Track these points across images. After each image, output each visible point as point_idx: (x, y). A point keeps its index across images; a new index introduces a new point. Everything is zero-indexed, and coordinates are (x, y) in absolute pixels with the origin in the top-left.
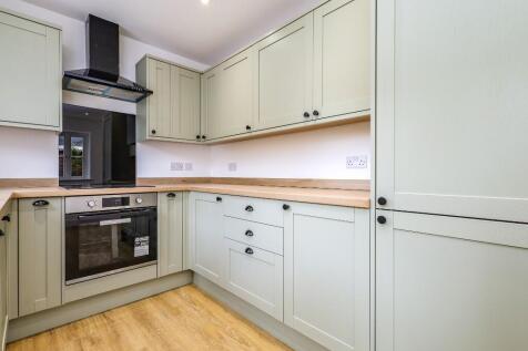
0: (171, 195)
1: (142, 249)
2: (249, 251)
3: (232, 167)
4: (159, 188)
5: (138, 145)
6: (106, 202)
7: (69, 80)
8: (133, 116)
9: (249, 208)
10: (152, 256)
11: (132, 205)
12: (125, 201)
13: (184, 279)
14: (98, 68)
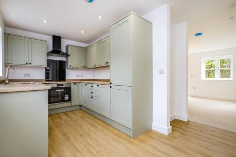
0: (75, 84)
1: (67, 98)
2: (92, 97)
3: (94, 76)
4: (71, 82)
5: (66, 70)
6: (58, 85)
7: (48, 54)
8: (65, 61)
9: (92, 86)
10: (69, 100)
11: (64, 86)
12: (63, 85)
13: (79, 108)
14: (55, 49)
